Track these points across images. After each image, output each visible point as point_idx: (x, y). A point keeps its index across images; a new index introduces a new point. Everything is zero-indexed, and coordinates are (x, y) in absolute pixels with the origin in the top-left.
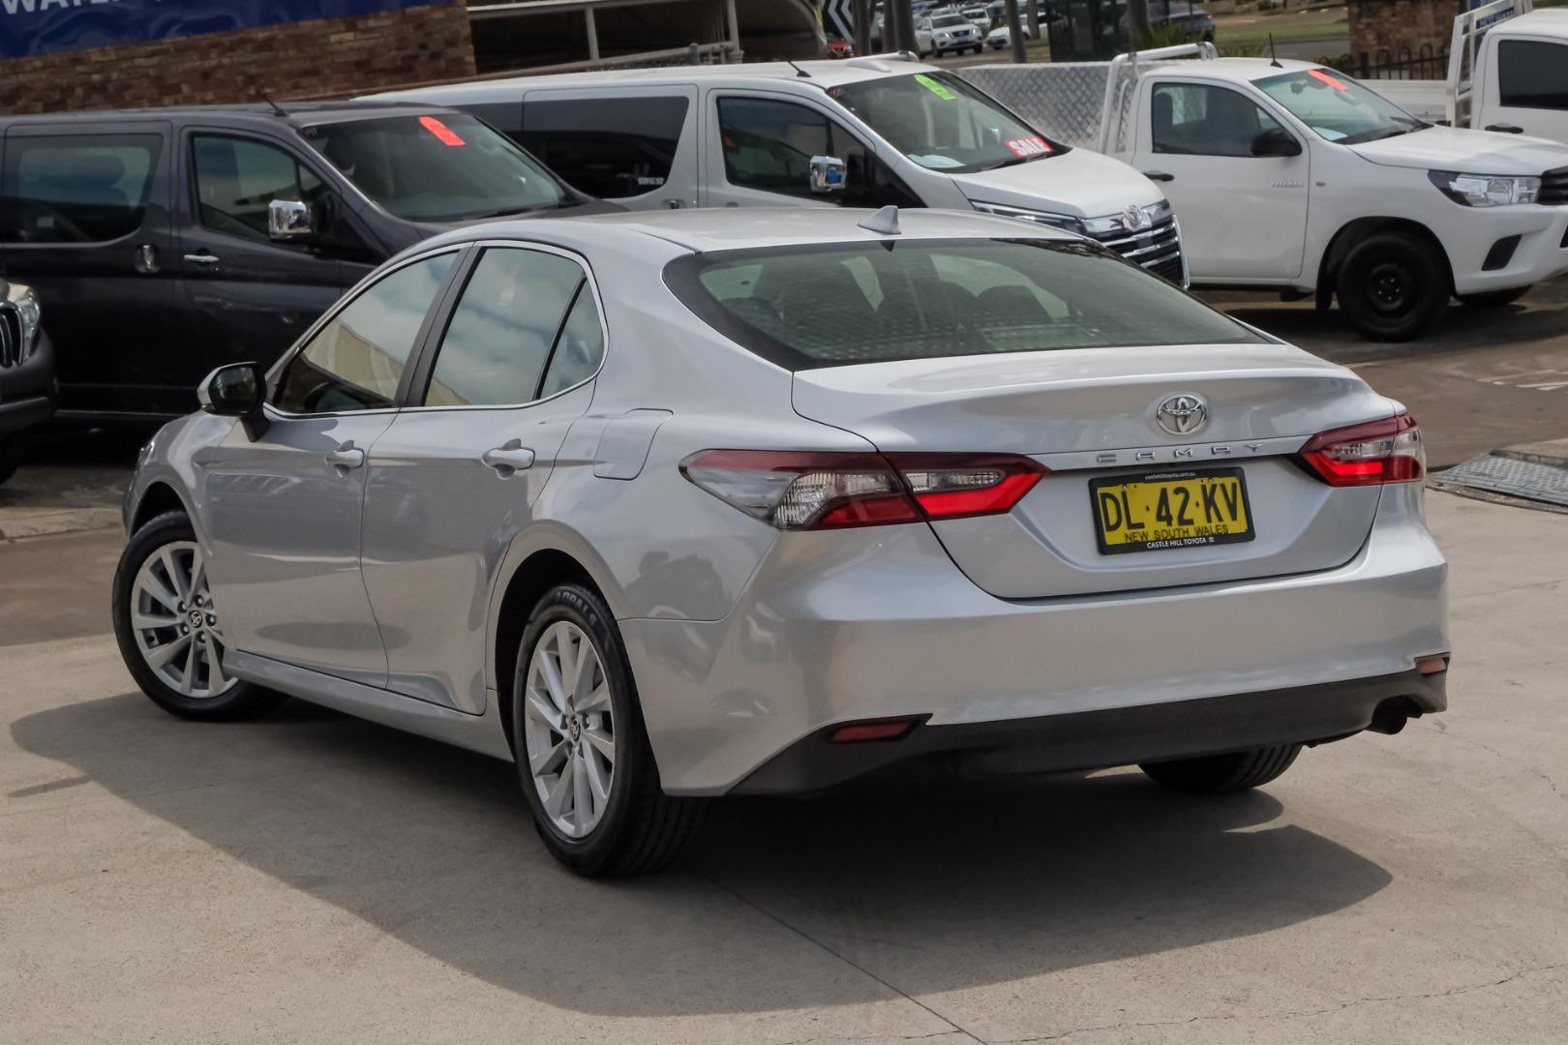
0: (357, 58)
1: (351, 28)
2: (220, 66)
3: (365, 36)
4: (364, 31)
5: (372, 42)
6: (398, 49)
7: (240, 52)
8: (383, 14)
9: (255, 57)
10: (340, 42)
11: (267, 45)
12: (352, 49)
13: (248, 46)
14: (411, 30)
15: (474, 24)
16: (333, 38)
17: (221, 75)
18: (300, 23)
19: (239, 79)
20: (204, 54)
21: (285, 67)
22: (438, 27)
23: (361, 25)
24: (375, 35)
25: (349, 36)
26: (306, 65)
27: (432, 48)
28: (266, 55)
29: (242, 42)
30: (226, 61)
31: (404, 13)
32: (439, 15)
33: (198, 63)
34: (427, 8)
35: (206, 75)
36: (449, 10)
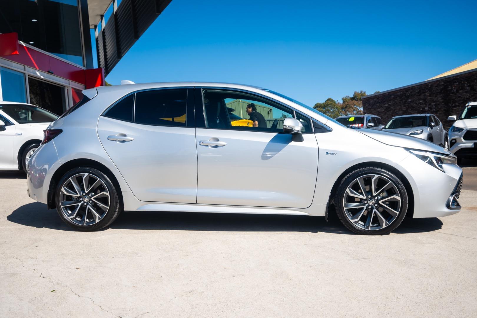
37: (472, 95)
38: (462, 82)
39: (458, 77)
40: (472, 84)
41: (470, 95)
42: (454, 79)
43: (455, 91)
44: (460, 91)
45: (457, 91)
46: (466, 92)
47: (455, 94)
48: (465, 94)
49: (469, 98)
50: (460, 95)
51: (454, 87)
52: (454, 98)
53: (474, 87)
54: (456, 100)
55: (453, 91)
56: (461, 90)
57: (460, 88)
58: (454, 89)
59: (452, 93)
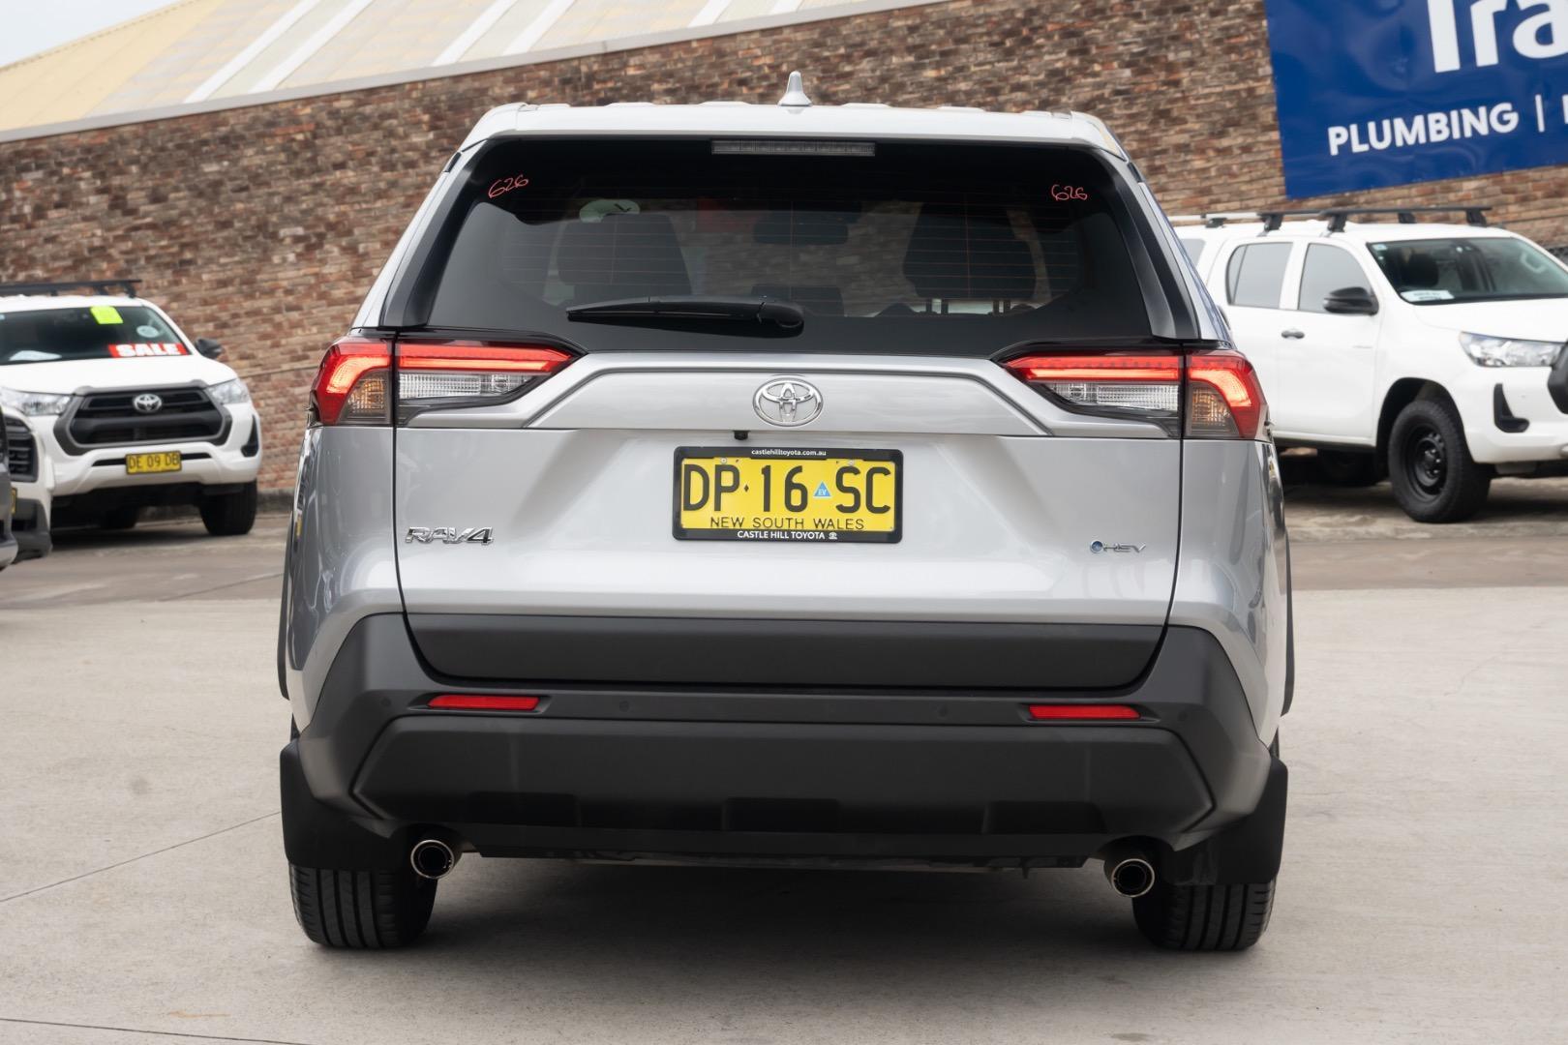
37: (120, 232)
38: (66, 171)
39: (43, 146)
40: (116, 181)
41: (110, 235)
42: (19, 154)
43: (27, 209)
44: (53, 214)
45: (39, 212)
46: (85, 219)
47: (29, 227)
48: (81, 225)
49: (102, 248)
50: (54, 233)
51: (23, 190)
52: (23, 244)
53: (129, 197)
54: (29, 252)
55: (14, 211)
56: (58, 206)
57: (56, 197)
58: (24, 199)
59: (14, 220)
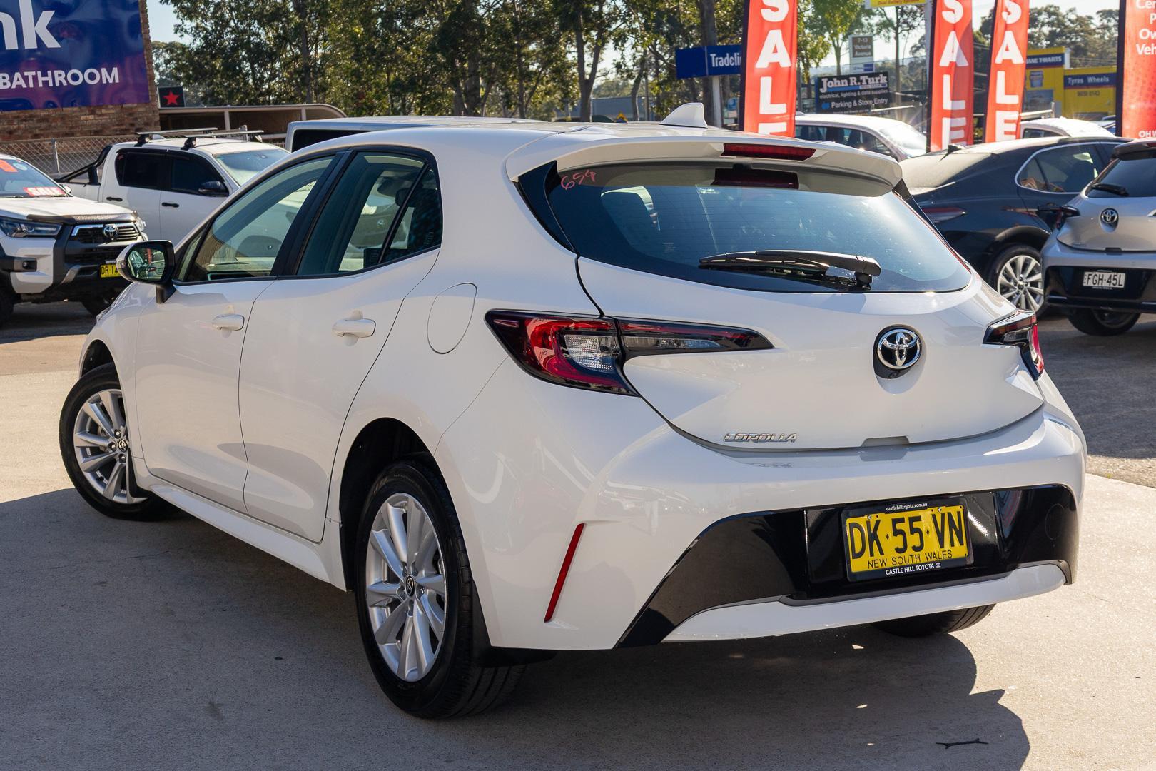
0: (95, 129)
1: (92, 112)
2: (19, 128)
3: (101, 118)
4: (100, 115)
5: (103, 121)
6: (118, 125)
7: (31, 122)
8: (111, 106)
9: (39, 125)
10: (87, 120)
11: (45, 119)
12: (92, 124)
13: (35, 119)
14: (126, 116)
15: (160, 114)
16: (82, 118)
17: (19, 133)
18: (64, 109)
19: (30, 135)
20: (10, 122)
21: (55, 131)
22: (140, 115)
23: (98, 112)
24: (105, 117)
25: (92, 117)
26: (67, 131)
27: (137, 126)
28: (44, 125)
29: (31, 116)
30: (22, 126)
31: (122, 107)
32: (141, 109)
33: (6, 126)
34: (135, 105)
35: (11, 133)
36: (147, 107)
